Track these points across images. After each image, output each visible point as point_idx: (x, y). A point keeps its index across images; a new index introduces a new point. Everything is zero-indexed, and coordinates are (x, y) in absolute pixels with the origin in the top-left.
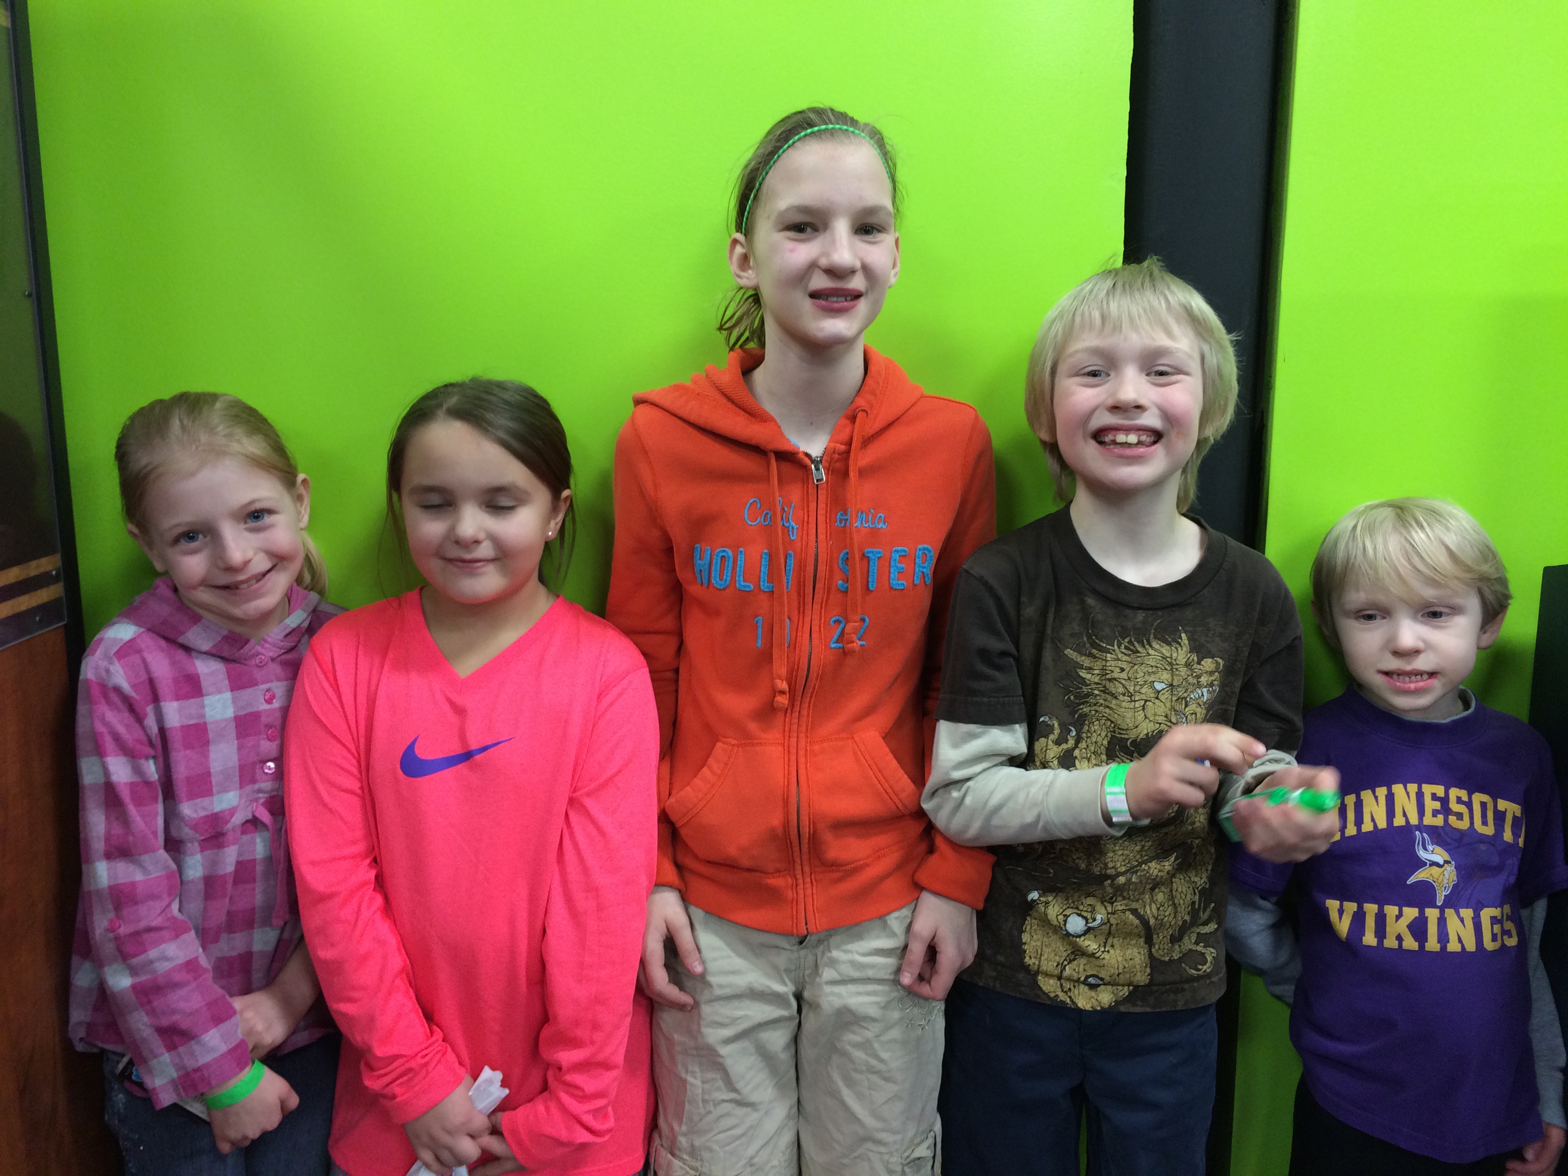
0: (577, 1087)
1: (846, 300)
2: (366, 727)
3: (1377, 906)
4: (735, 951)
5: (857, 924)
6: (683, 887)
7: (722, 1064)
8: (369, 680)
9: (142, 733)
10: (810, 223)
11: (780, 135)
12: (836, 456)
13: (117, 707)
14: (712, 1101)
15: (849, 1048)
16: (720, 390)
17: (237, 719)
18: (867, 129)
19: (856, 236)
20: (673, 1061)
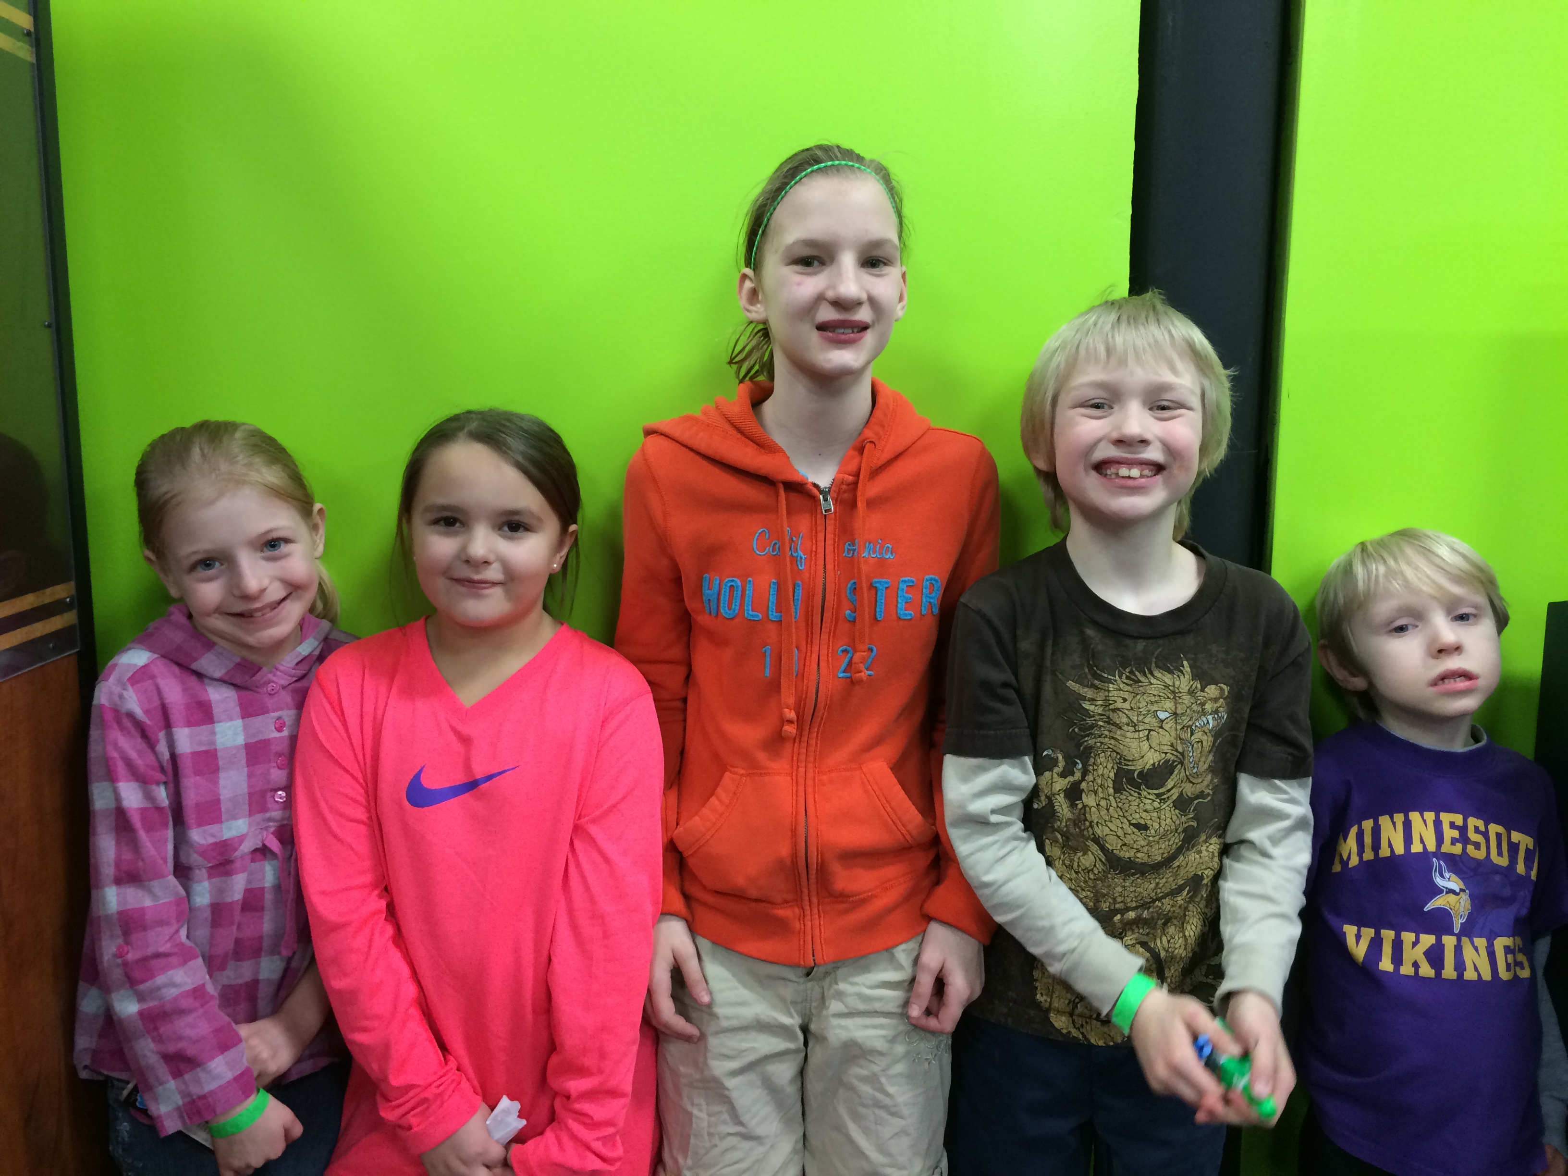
0: (585, 1115)
1: (853, 332)
2: (372, 756)
3: (1394, 932)
4: (741, 981)
5: (864, 956)
6: (690, 919)
7: (727, 1097)
8: (375, 709)
9: (153, 758)
10: (817, 257)
11: (787, 171)
12: (844, 487)
13: (129, 733)
14: (718, 1134)
15: (855, 1082)
16: (729, 421)
17: (248, 746)
18: (873, 165)
19: (862, 269)
20: (679, 1094)
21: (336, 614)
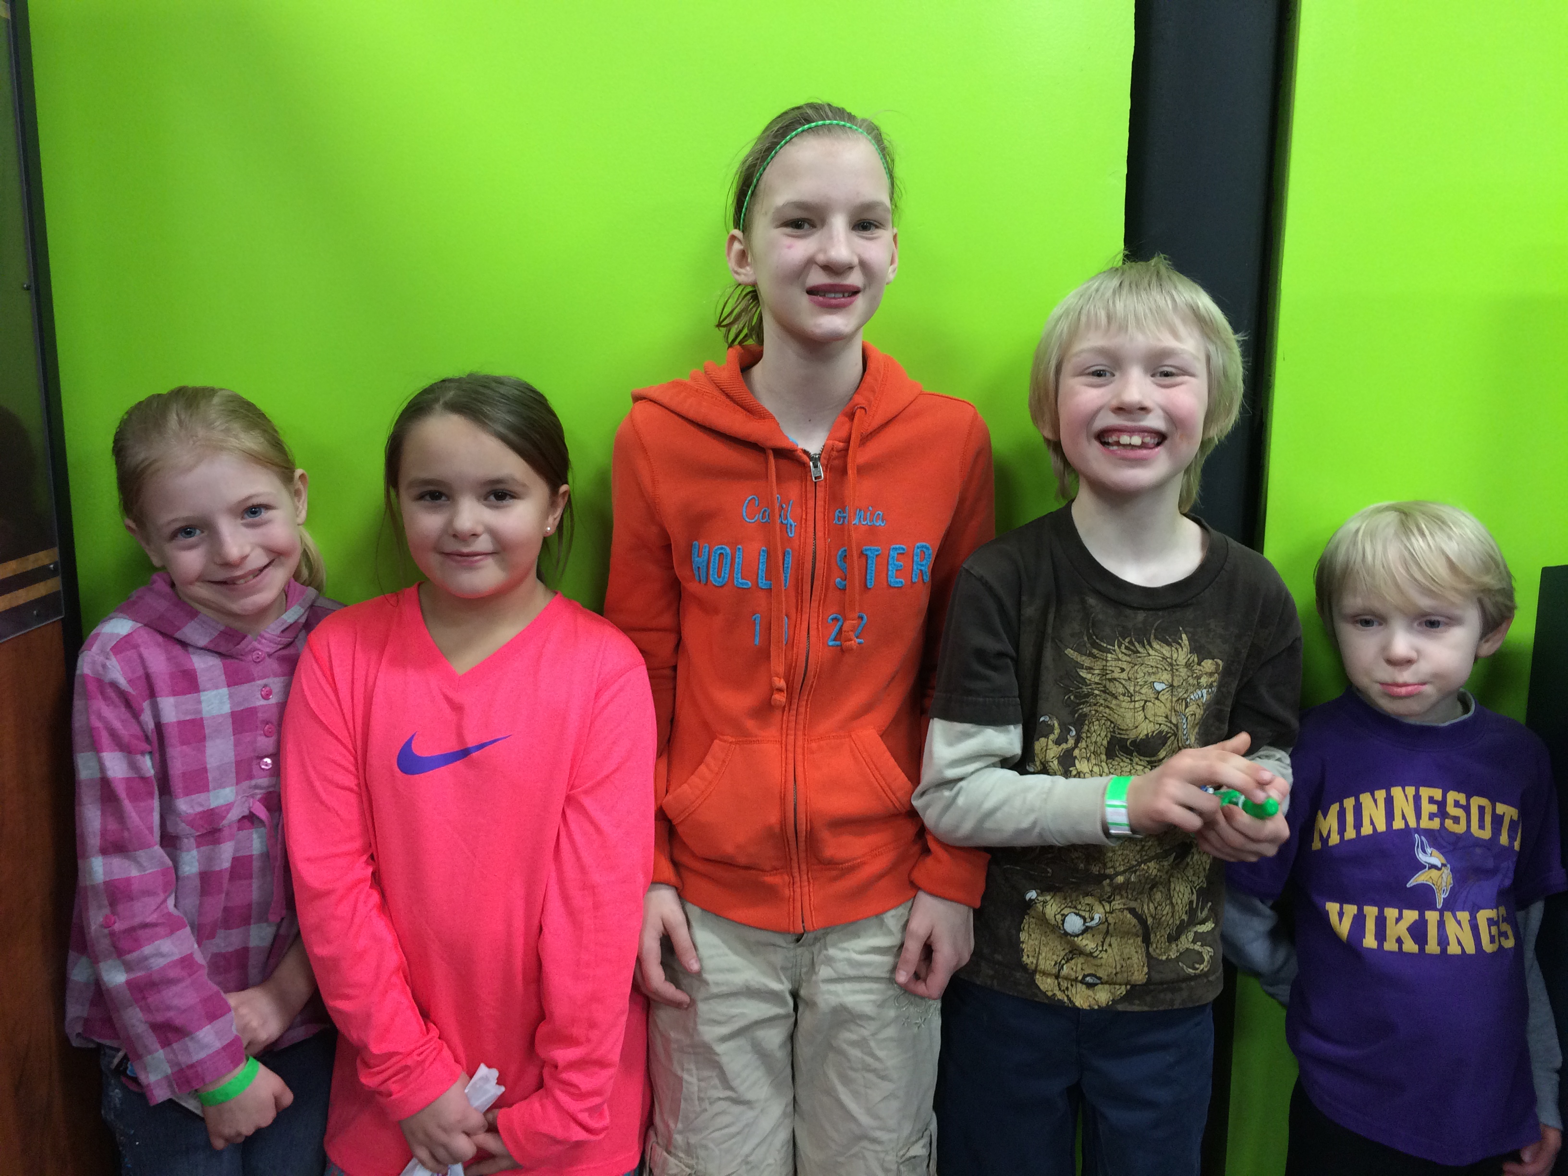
0: (573, 1085)
1: (843, 296)
2: (363, 723)
3: (1377, 908)
4: (731, 948)
5: (854, 922)
6: (679, 885)
7: (717, 1062)
8: (367, 676)
9: (138, 729)
10: (808, 219)
11: (778, 131)
12: (834, 454)
13: (113, 702)
14: (709, 1098)
15: (845, 1046)
16: (718, 387)
17: (233, 714)
18: (865, 124)
19: (854, 232)
20: (669, 1058)
21: (322, 581)
